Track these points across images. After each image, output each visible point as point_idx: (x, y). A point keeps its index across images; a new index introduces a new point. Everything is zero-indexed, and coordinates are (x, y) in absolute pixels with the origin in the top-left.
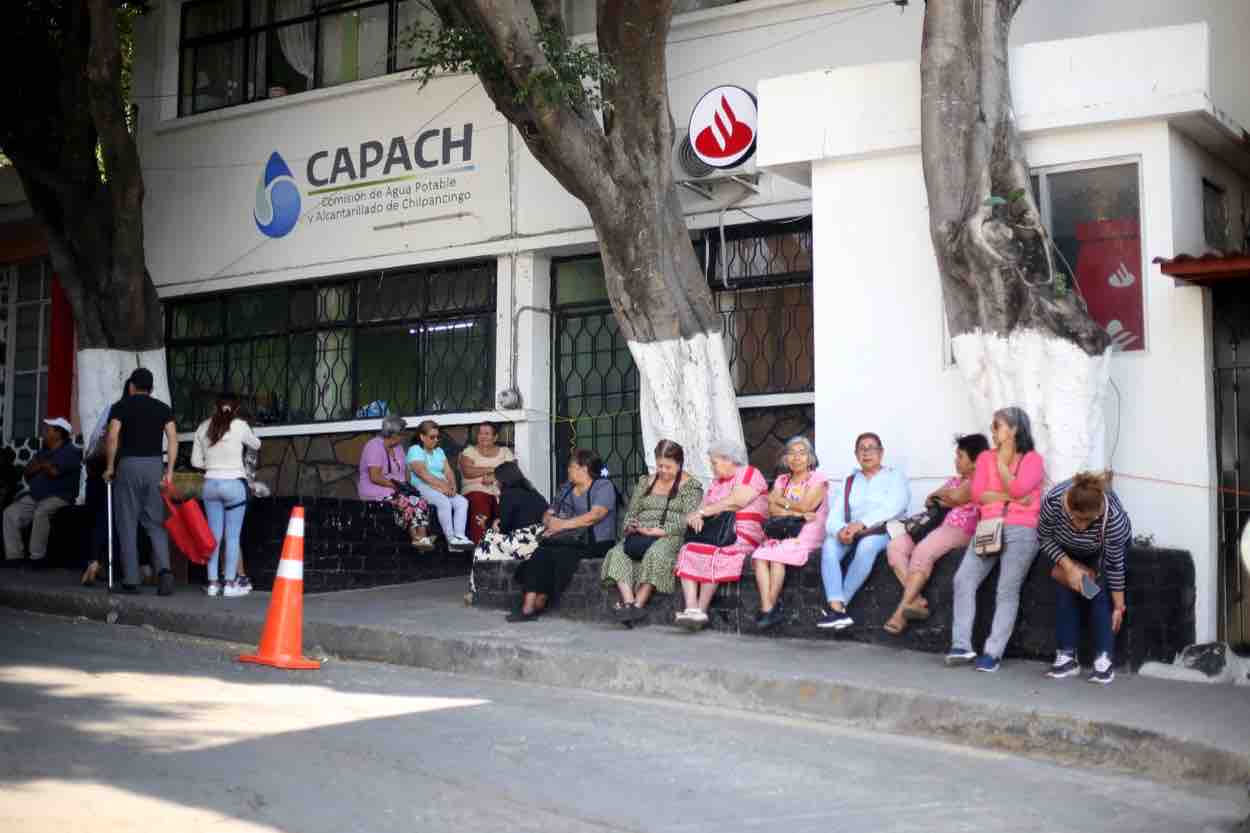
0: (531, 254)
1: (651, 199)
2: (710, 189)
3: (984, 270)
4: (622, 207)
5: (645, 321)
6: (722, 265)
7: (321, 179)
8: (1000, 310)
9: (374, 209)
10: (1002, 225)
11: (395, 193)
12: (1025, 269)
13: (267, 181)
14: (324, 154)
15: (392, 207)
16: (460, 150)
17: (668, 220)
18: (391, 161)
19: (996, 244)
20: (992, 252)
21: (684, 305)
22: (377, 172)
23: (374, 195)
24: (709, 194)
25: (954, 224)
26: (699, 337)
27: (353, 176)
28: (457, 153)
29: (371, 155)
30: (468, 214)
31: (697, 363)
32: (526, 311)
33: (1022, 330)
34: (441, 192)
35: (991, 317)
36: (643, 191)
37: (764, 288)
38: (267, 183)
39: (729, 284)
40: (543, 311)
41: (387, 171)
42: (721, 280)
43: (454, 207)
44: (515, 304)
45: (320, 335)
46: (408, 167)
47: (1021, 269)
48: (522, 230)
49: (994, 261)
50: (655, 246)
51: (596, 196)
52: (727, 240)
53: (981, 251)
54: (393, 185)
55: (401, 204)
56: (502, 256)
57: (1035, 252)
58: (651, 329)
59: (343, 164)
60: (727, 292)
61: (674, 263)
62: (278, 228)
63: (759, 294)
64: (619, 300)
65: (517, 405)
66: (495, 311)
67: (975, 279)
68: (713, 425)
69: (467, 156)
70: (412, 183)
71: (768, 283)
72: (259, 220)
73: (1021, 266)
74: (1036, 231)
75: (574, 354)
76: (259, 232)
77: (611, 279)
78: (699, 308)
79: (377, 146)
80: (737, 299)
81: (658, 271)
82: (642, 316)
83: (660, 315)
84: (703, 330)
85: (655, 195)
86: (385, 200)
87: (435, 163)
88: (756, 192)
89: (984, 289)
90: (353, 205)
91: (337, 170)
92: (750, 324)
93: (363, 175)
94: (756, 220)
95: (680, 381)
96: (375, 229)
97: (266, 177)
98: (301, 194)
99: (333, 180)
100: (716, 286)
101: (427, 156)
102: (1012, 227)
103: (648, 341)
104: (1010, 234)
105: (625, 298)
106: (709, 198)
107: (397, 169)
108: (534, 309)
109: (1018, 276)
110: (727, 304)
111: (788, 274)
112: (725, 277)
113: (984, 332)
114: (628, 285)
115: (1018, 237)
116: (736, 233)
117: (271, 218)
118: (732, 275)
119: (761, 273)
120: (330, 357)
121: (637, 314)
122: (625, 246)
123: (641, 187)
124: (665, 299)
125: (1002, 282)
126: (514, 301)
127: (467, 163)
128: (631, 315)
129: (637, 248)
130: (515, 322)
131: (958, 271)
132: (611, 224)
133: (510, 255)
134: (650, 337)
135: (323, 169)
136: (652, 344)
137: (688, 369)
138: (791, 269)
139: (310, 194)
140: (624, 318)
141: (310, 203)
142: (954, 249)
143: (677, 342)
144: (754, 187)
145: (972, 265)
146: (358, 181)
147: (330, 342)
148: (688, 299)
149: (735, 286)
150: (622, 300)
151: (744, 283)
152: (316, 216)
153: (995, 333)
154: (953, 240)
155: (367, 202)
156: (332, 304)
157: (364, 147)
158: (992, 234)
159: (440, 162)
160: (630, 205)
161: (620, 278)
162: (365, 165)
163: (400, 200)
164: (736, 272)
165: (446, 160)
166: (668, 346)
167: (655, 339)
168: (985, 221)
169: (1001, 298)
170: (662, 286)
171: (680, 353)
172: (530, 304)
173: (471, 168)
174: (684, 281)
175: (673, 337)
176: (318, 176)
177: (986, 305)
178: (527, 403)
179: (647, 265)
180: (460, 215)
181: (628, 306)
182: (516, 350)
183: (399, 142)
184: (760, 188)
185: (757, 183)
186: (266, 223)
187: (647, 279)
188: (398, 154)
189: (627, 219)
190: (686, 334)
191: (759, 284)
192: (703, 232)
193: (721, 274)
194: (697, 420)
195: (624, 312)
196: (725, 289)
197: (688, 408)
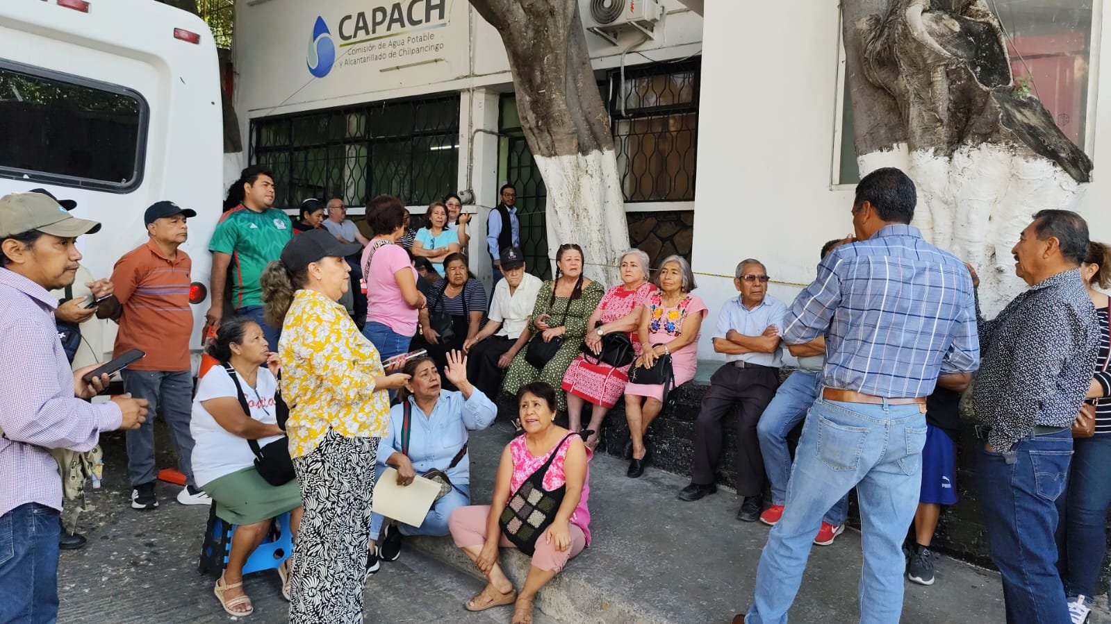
0: (484, 90)
1: (556, 27)
2: (615, 37)
3: (923, 69)
4: (531, 34)
5: (549, 138)
6: (621, 98)
7: (347, 35)
8: (940, 121)
9: (381, 57)
10: (946, 17)
11: (394, 45)
12: (979, 69)
13: (315, 38)
14: (349, 17)
15: (392, 55)
16: (437, 11)
17: (574, 50)
18: (392, 21)
19: (940, 37)
20: (937, 46)
21: (583, 126)
22: (381, 30)
23: (382, 46)
24: (614, 40)
25: (878, 20)
26: (595, 153)
27: (367, 33)
28: (435, 13)
29: (379, 16)
30: (441, 60)
31: (592, 176)
32: (479, 132)
33: (976, 146)
34: (423, 44)
35: (926, 130)
36: (550, 21)
37: (653, 117)
38: (314, 39)
39: (626, 114)
40: (492, 133)
41: (389, 28)
42: (620, 111)
43: (433, 55)
44: (471, 127)
45: (347, 147)
46: (403, 25)
47: (974, 69)
48: (476, 73)
49: (939, 58)
50: (558, 70)
51: (506, 21)
52: (626, 79)
53: (920, 46)
54: (393, 39)
55: (397, 52)
56: (464, 90)
57: (991, 48)
58: (553, 146)
59: (361, 24)
60: (624, 120)
61: (577, 88)
62: (320, 72)
63: (650, 123)
64: (527, 119)
65: (471, 201)
66: (458, 132)
67: (906, 83)
68: (603, 229)
69: (441, 16)
70: (405, 37)
71: (657, 114)
72: (311, 66)
73: (974, 66)
74: (989, 24)
75: (519, 168)
76: (309, 72)
77: (521, 100)
78: (597, 128)
79: (382, 10)
80: (632, 126)
81: (561, 92)
82: (546, 133)
83: (561, 132)
84: (599, 148)
85: (560, 24)
86: (388, 50)
87: (420, 22)
88: (651, 39)
89: (918, 95)
90: (368, 54)
91: (357, 28)
92: (640, 146)
93: (374, 32)
94: (650, 61)
95: (576, 191)
96: (381, 71)
97: (314, 35)
98: (335, 45)
99: (355, 36)
100: (616, 116)
101: (415, 18)
102: (957, 19)
103: (550, 156)
104: (957, 27)
105: (531, 116)
106: (615, 45)
107: (396, 27)
108: (485, 131)
109: (970, 78)
110: (623, 129)
111: (673, 105)
112: (623, 109)
113: (911, 148)
114: (535, 104)
115: (967, 31)
116: (634, 72)
117: (317, 64)
118: (629, 107)
119: (652, 105)
120: (352, 163)
121: (541, 131)
122: (532, 70)
123: (548, 15)
124: (566, 119)
125: (946, 86)
126: (471, 125)
127: (442, 21)
128: (536, 131)
129: (542, 72)
130: (471, 140)
131: (880, 76)
132: (520, 49)
133: (468, 90)
134: (551, 153)
135: (349, 28)
136: (553, 158)
137: (585, 181)
138: (676, 102)
139: (341, 46)
140: (531, 134)
141: (341, 53)
142: (879, 47)
143: (575, 157)
144: (649, 33)
145: (904, 66)
146: (371, 36)
147: (351, 151)
148: (587, 120)
149: (630, 115)
150: (529, 118)
151: (639, 112)
152: (344, 61)
153: (932, 150)
154: (876, 38)
155: (377, 52)
156: (354, 124)
157: (375, 11)
158: (934, 26)
159: (424, 21)
160: (537, 31)
161: (528, 98)
162: (375, 24)
163: (397, 49)
164: (633, 104)
165: (428, 19)
166: (567, 160)
167: (556, 154)
168: (924, 11)
169: (943, 106)
170: (563, 107)
171: (578, 166)
172: (482, 128)
173: (444, 25)
174: (585, 105)
175: (570, 153)
176: (346, 34)
177: (920, 115)
178: (478, 201)
179: (550, 86)
180: (436, 61)
181: (533, 123)
182: (471, 162)
183: (397, 6)
184: (655, 35)
185: (652, 31)
186: (313, 68)
187: (551, 100)
188: (396, 16)
189: (534, 44)
190: (583, 150)
191: (650, 114)
192: (608, 71)
193: (620, 106)
194: (590, 224)
195: (530, 129)
196: (623, 118)
197: (582, 214)
